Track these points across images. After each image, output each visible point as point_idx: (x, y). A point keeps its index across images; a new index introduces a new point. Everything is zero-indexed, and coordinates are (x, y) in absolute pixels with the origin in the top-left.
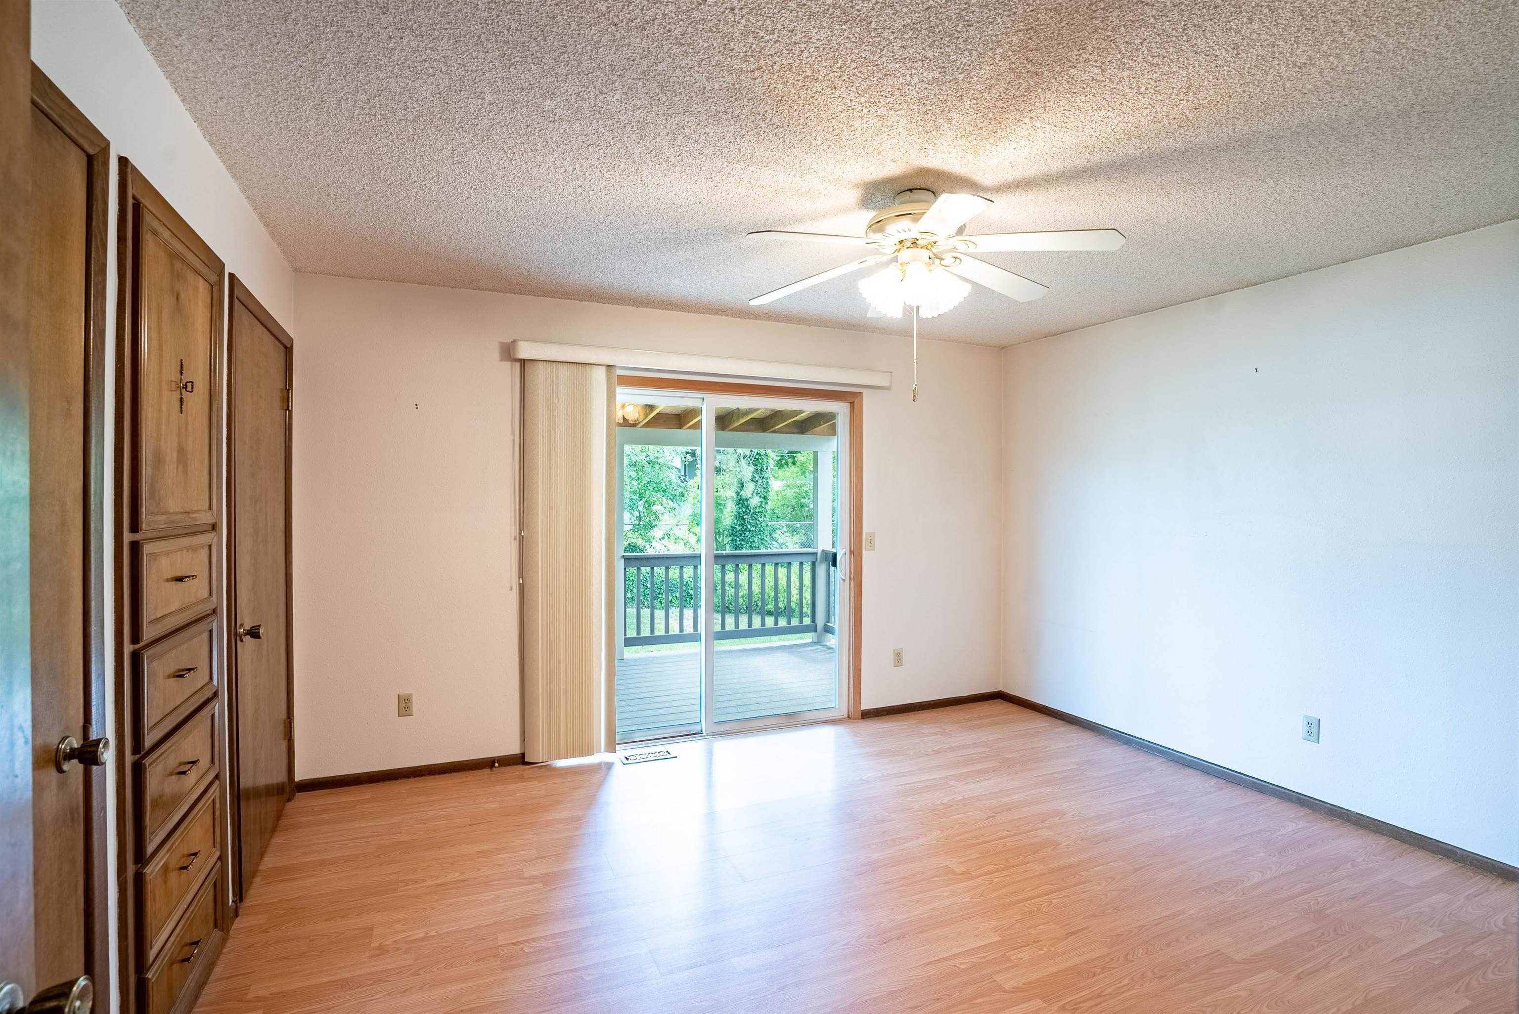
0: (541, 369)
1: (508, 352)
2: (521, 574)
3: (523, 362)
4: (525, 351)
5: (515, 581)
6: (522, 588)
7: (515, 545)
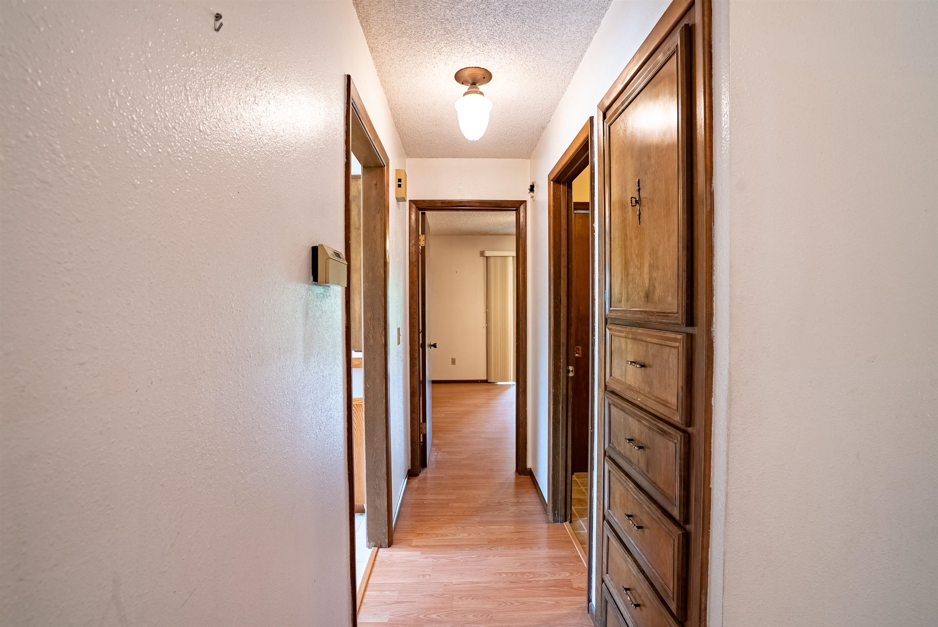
0: (492, 258)
1: (482, 254)
2: (487, 323)
3: (487, 257)
4: (487, 254)
5: (485, 325)
6: (487, 327)
7: (485, 314)
